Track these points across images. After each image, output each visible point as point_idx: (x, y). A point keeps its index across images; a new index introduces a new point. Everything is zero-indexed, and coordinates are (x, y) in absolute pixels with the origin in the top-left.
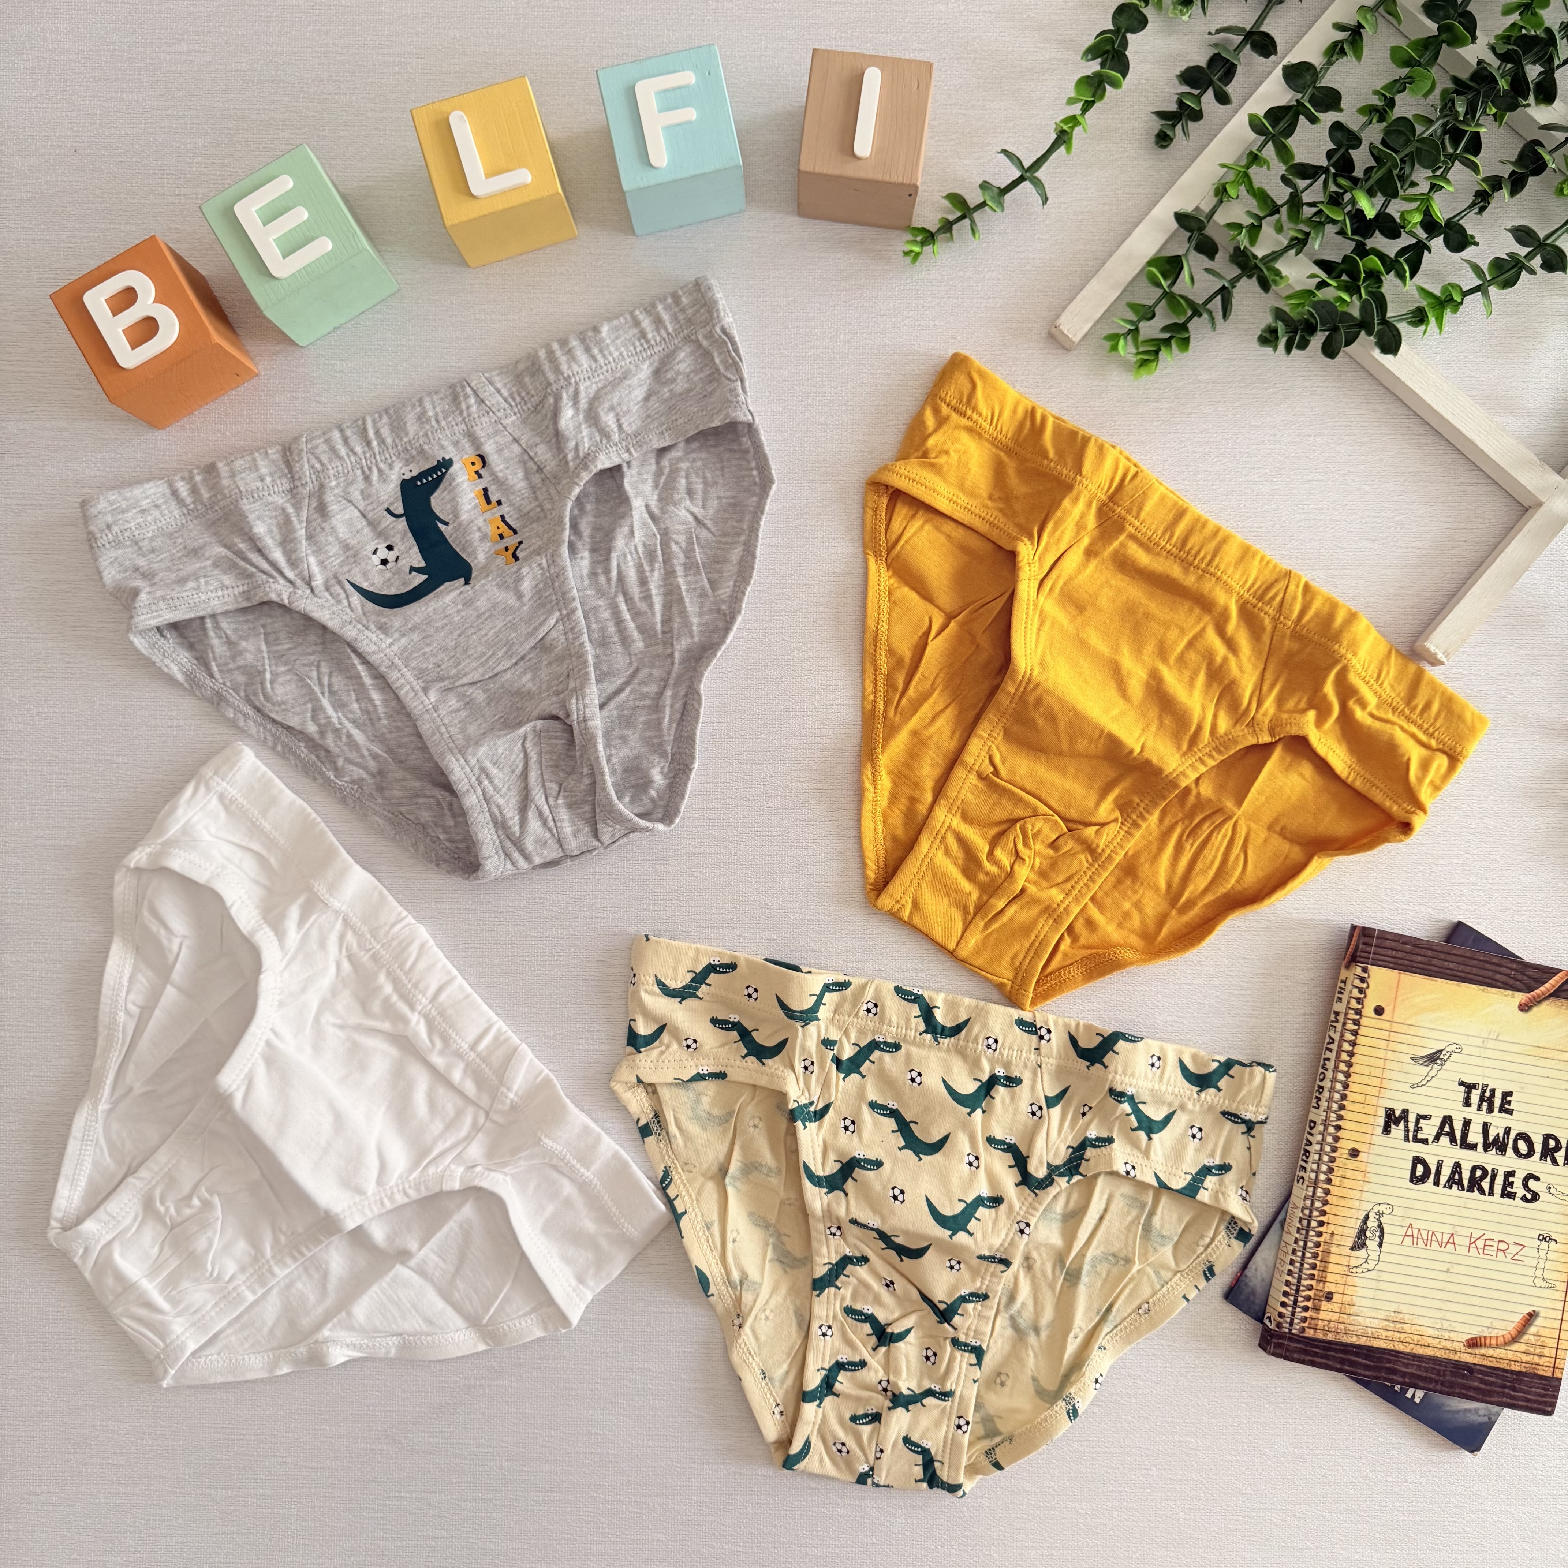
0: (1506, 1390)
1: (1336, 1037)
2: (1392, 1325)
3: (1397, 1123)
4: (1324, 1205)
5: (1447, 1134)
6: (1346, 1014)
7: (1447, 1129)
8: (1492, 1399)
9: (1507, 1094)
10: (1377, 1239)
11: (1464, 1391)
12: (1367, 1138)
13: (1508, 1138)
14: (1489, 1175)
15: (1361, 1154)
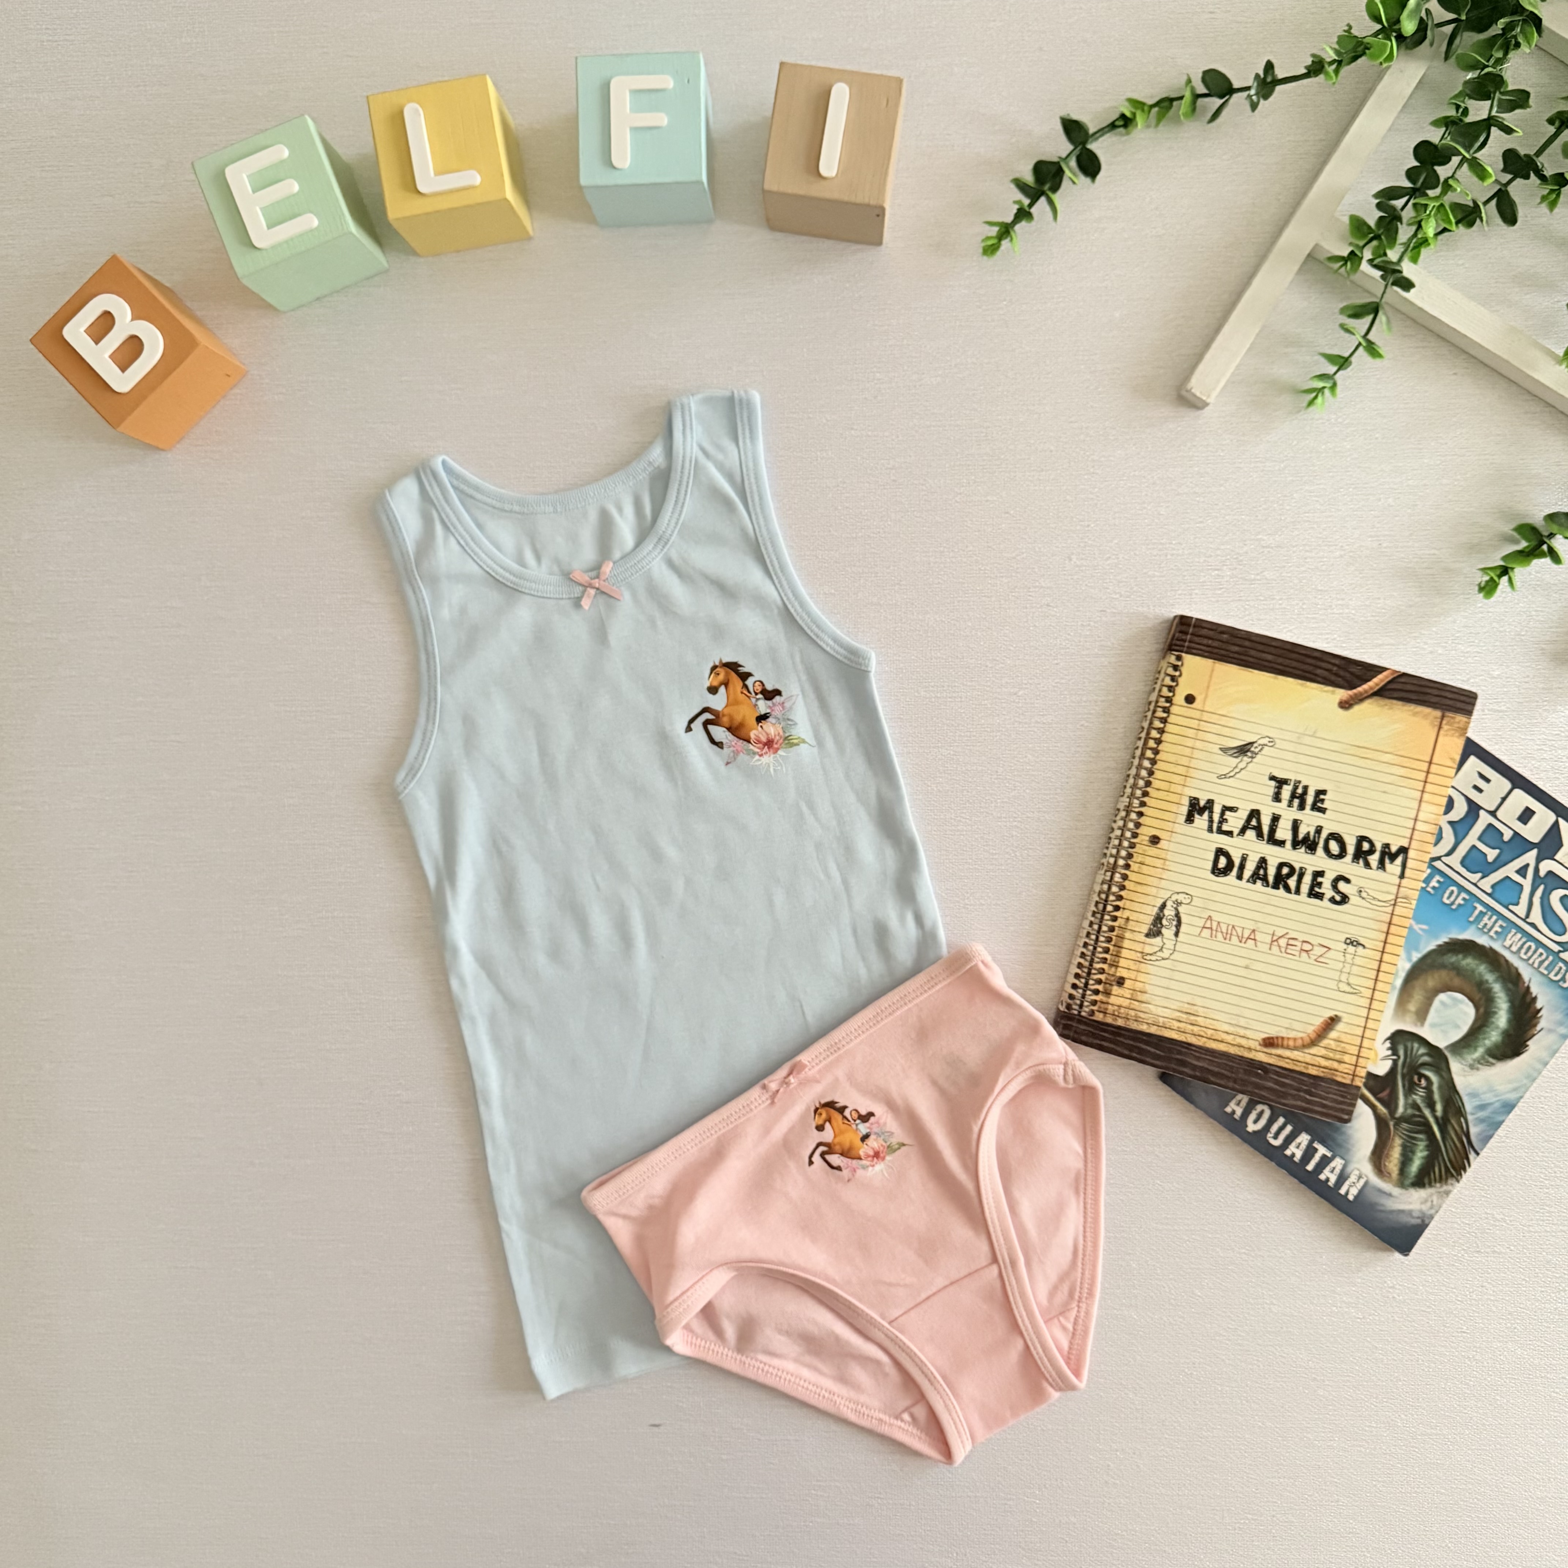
0: (1302, 1094)
2: (1184, 1017)
3: (1201, 811)
4: (1121, 890)
5: (1254, 828)
6: (1157, 702)
7: (1254, 822)
8: (1286, 1101)
9: (1320, 792)
10: (1174, 929)
12: (1169, 826)
13: (1319, 837)
14: (1297, 873)
15: (1162, 842)
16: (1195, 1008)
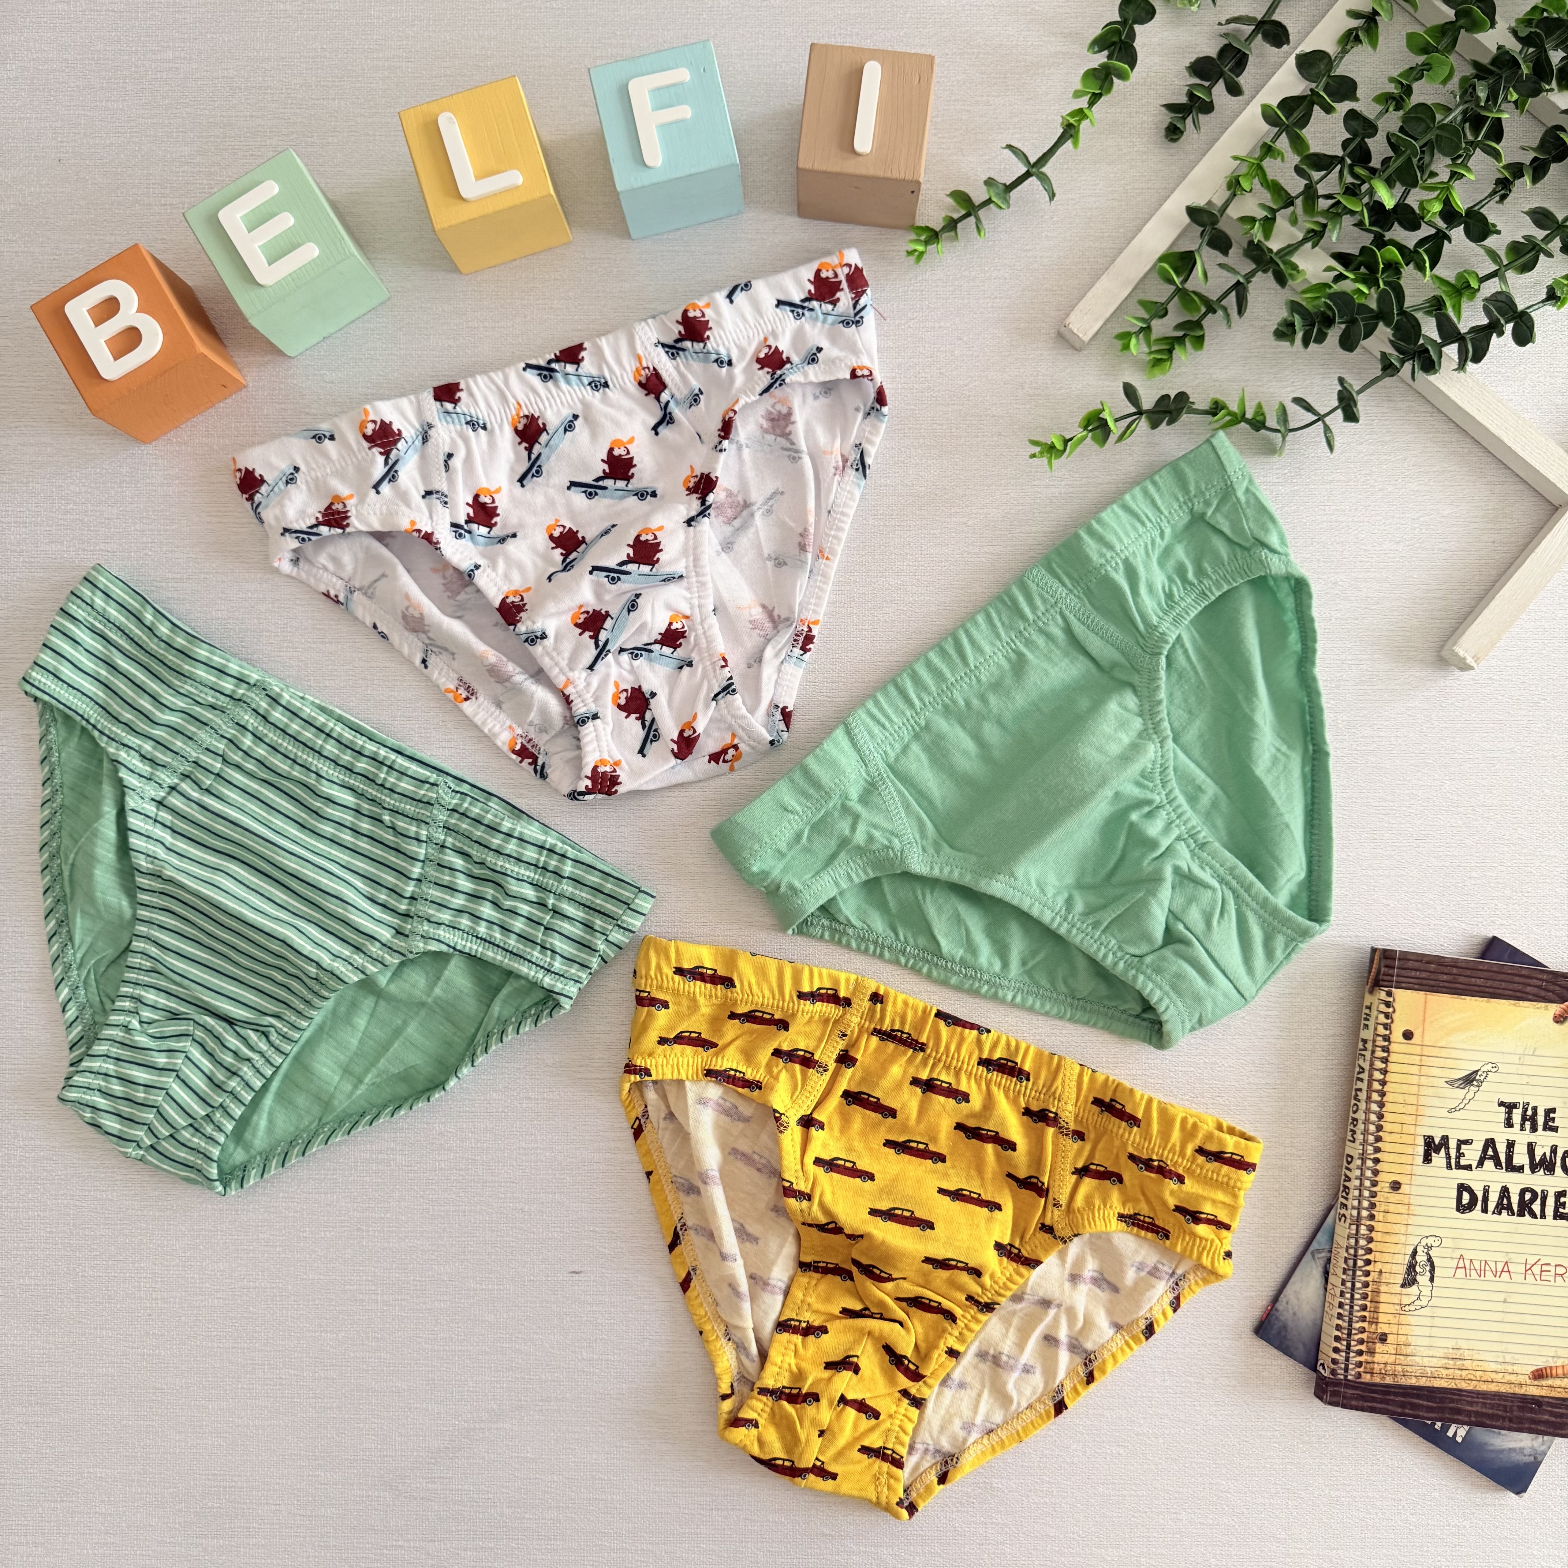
1: (1366, 1066)
3: (1437, 1150)
4: (1369, 1242)
5: (1491, 1158)
6: (1374, 1041)
7: (1490, 1152)
8: (1564, 1432)
9: (1550, 1111)
10: (1428, 1274)
11: (1532, 1426)
12: (1407, 1169)
13: (1555, 1157)
14: (1539, 1197)
15: (1403, 1186)
16: (1461, 1351)
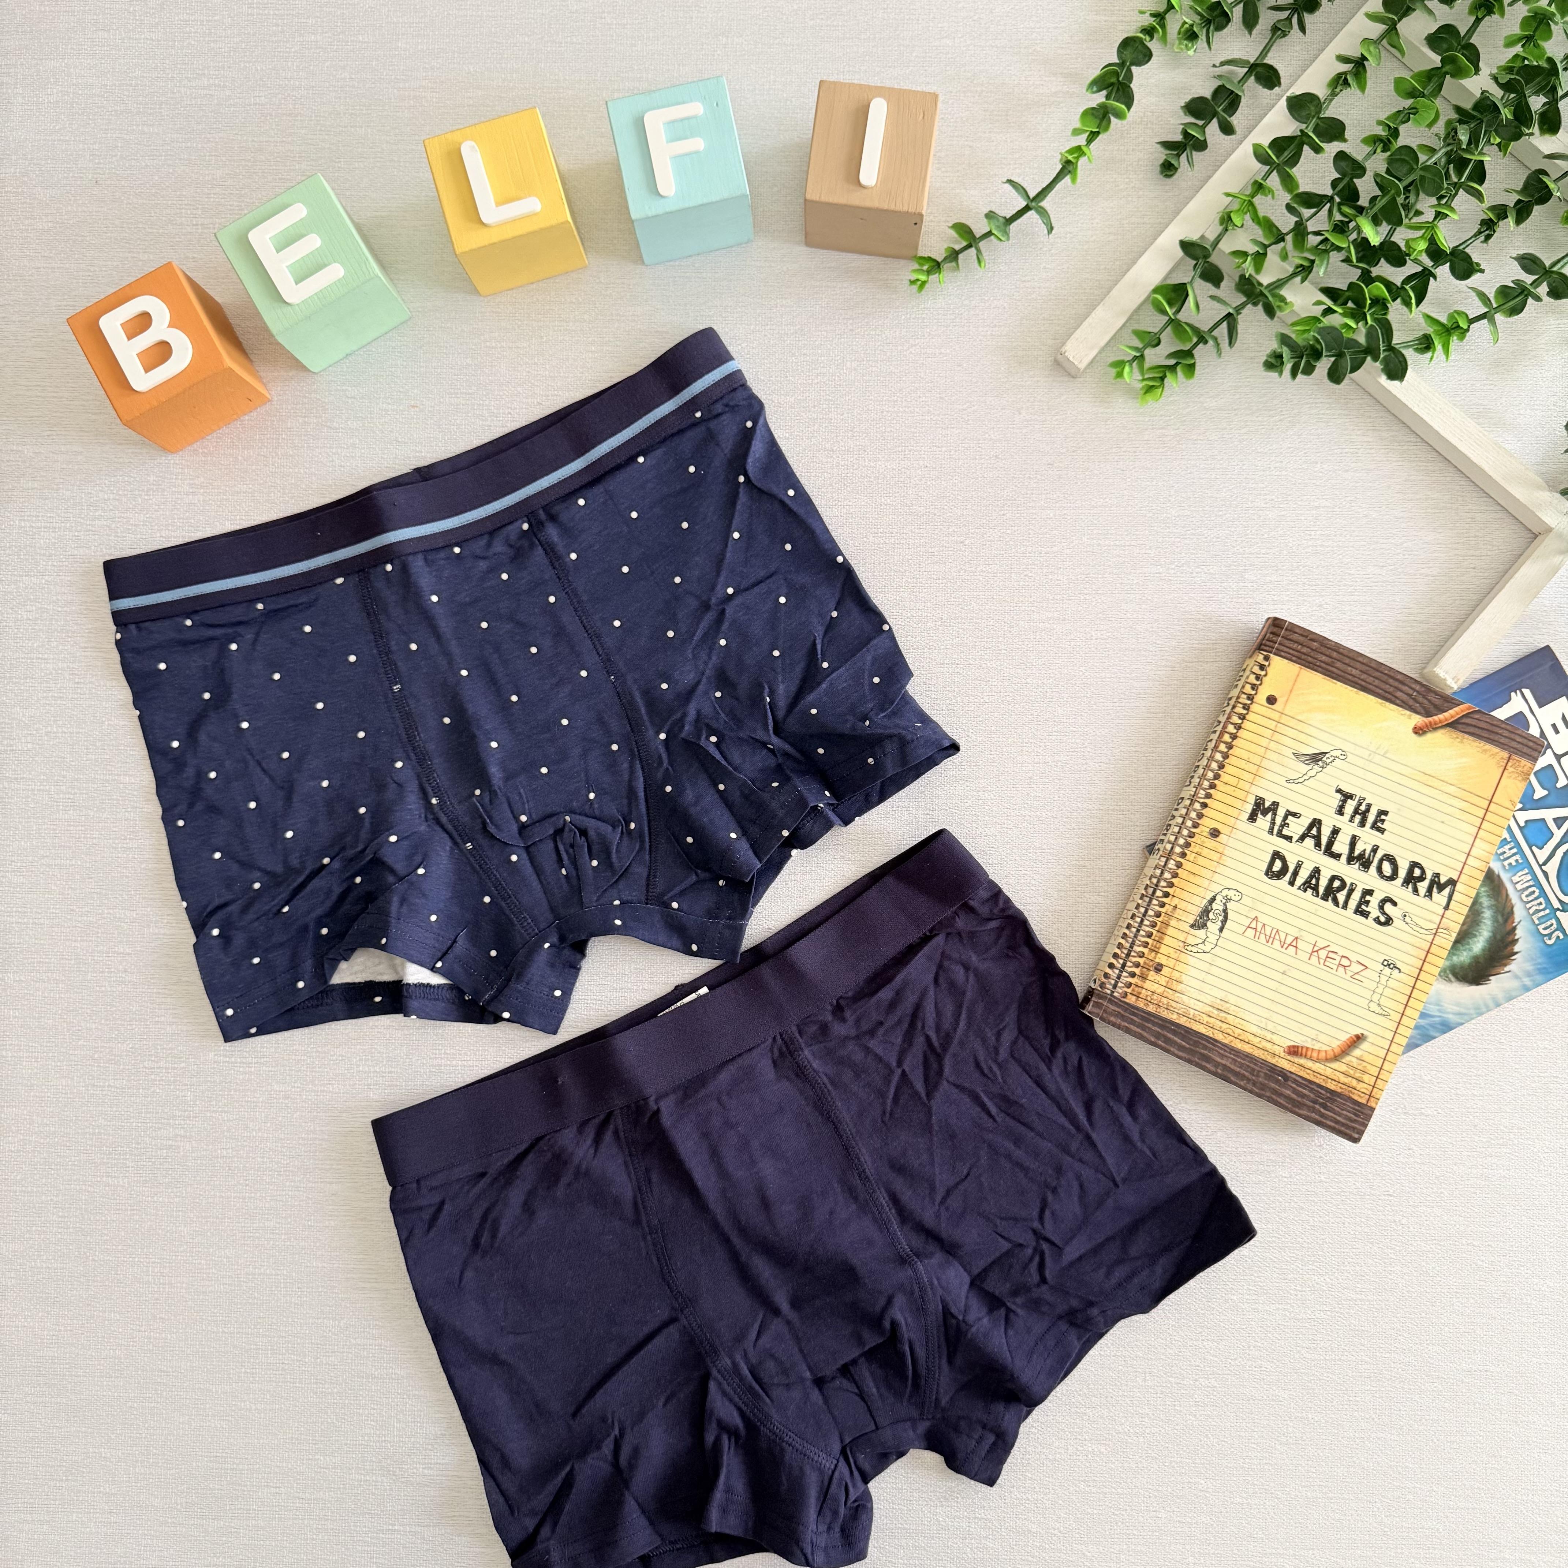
0: (1317, 1106)
1: (1224, 718)
2: (1216, 1012)
3: (1265, 813)
4: (1173, 877)
5: (1313, 837)
6: (1238, 697)
7: (1314, 831)
8: (1301, 1112)
9: (1382, 813)
10: (1220, 924)
11: (1274, 1097)
12: (1231, 821)
13: (1374, 856)
14: (1347, 888)
15: (1221, 835)
16: (1228, 1005)
